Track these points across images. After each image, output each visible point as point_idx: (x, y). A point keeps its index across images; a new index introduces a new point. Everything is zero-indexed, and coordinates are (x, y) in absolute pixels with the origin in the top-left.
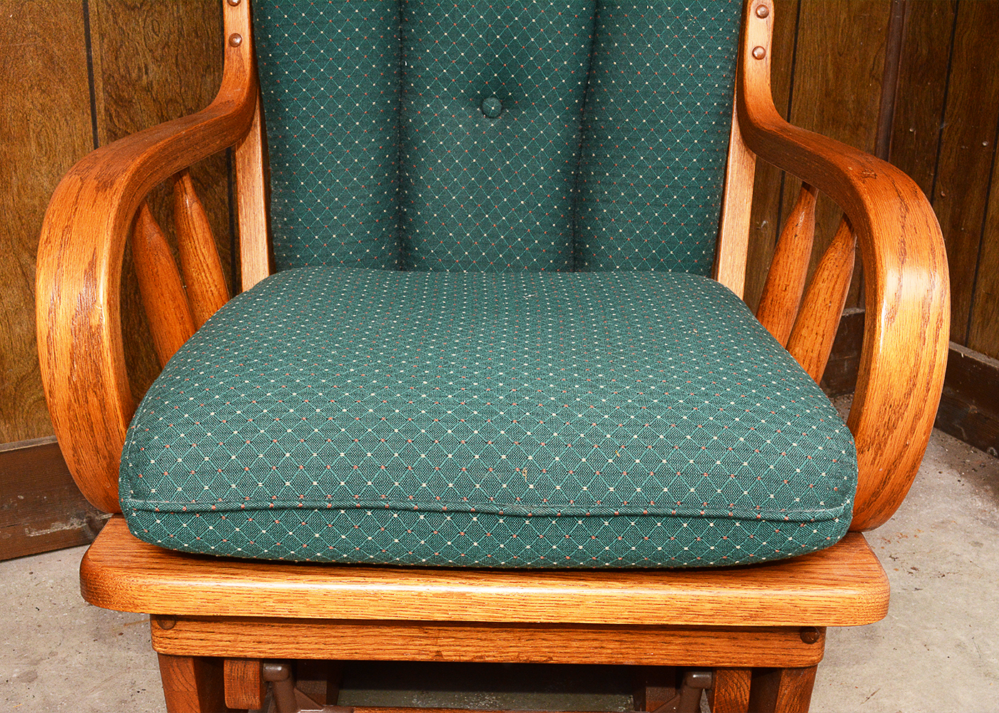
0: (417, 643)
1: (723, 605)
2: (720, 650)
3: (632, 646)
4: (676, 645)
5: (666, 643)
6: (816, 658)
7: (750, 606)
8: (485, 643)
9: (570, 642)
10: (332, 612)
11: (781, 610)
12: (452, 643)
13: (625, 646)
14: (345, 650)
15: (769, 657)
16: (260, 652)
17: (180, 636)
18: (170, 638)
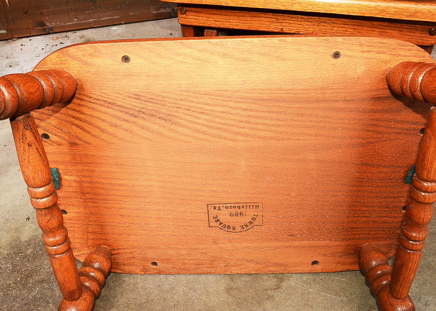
0: (274, 24)
1: (399, 10)
2: (394, 35)
3: (358, 31)
4: (376, 32)
5: (372, 31)
6: (433, 42)
7: (411, 11)
8: (301, 26)
9: (334, 28)
10: (241, 4)
11: (424, 13)
12: (288, 25)
13: (356, 31)
14: (247, 26)
15: (414, 40)
16: (216, 25)
17: (188, 17)
18: (184, 18)
